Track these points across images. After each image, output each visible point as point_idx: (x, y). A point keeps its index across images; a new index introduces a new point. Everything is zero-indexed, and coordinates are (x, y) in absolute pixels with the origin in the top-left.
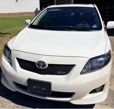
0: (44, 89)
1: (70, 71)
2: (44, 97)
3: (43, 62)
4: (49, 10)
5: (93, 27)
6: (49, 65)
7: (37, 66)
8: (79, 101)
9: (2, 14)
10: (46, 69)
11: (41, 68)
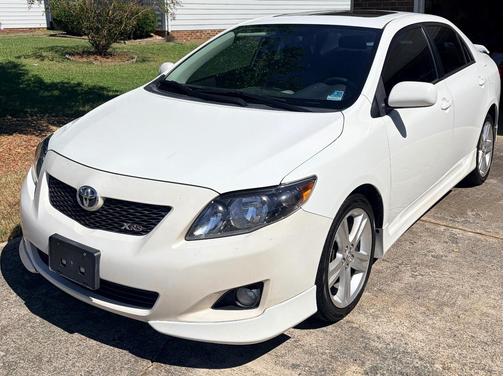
0: (83, 270)
1: (155, 225)
2: (88, 296)
3: (93, 192)
4: (240, 34)
5: (329, 98)
6: (108, 201)
7: (78, 199)
8: (174, 325)
9: (197, 31)
10: (97, 211)
11: (86, 206)
